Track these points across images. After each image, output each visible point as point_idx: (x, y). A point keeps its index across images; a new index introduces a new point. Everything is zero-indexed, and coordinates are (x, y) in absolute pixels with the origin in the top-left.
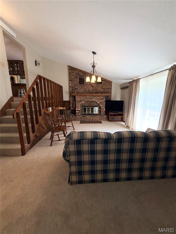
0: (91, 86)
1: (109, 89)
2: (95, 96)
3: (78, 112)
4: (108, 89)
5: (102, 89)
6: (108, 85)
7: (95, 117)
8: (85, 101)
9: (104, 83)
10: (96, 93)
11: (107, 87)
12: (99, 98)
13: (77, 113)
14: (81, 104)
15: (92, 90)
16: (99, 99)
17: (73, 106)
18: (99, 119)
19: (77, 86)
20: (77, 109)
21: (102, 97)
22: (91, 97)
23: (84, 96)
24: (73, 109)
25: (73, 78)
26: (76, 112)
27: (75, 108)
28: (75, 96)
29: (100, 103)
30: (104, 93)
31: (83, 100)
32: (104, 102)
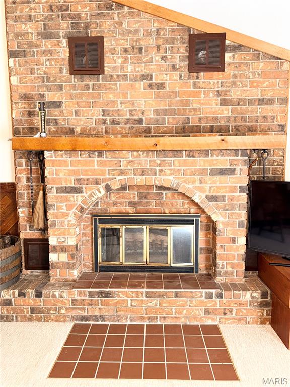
0: (150, 86)
1: (271, 102)
2: (176, 153)
3: (64, 257)
4: (261, 102)
5: (224, 103)
6: (264, 74)
7: (180, 301)
8: (108, 188)
9: (238, 66)
10: (186, 131)
11: (256, 94)
12: (201, 162)
13: (58, 265)
14: (82, 210)
15: (157, 112)
16: (203, 172)
17: (31, 219)
18: (207, 312)
19: (61, 88)
20: (53, 242)
21: (223, 162)
22: (145, 161)
23: (100, 153)
24: (36, 235)
25: (34, 38)
26: (53, 257)
27: (45, 230)
28: (39, 154)
29: (212, 198)
30: (238, 131)
31: (97, 183)
32: (241, 189)
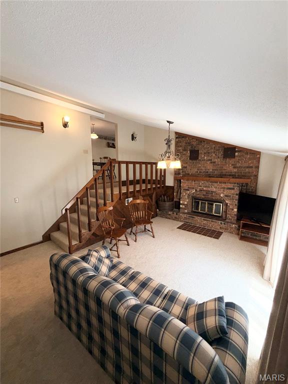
0: (211, 163)
1: (252, 167)
2: (217, 182)
3: (184, 206)
4: (248, 167)
5: (234, 168)
6: (250, 159)
7: (213, 223)
8: (196, 190)
9: (240, 156)
10: (221, 176)
11: (246, 165)
12: (223, 185)
13: (182, 208)
14: (189, 195)
15: (213, 170)
16: (224, 188)
17: (177, 196)
18: (220, 228)
19: (187, 163)
20: (181, 202)
21: (231, 186)
22: (207, 184)
23: (195, 181)
24: (178, 200)
25: (181, 151)
26: (181, 206)
27: (180, 199)
28: (180, 180)
29: (226, 196)
30: (239, 177)
31: (193, 188)
32: (237, 194)
